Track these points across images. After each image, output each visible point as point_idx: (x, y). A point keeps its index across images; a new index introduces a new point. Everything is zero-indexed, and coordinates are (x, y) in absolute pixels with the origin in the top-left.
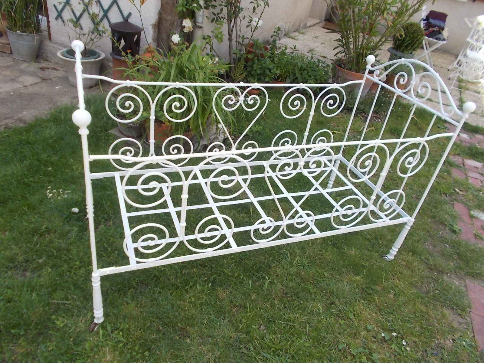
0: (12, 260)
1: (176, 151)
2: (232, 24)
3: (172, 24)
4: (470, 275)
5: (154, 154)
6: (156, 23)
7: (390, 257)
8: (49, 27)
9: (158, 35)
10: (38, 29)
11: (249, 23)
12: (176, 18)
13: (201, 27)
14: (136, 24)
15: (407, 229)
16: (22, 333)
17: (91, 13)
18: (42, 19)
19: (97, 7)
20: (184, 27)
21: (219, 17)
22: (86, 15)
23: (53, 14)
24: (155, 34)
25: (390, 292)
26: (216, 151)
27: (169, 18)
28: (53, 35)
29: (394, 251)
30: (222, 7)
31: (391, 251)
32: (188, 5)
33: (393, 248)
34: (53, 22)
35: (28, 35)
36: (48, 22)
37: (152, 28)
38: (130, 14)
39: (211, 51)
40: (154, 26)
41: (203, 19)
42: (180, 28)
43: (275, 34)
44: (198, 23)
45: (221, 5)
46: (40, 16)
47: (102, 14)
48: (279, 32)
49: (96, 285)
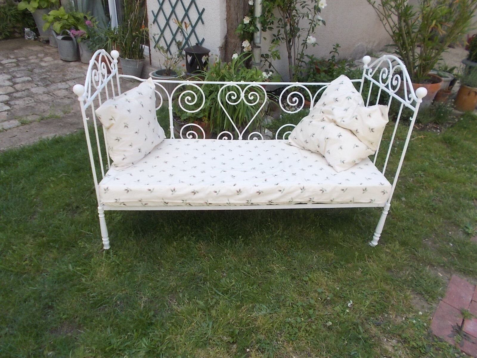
0: (68, 205)
1: (191, 136)
2: (291, 43)
3: (235, 46)
4: (461, 271)
5: (174, 137)
6: (222, 45)
7: (374, 243)
8: (150, 54)
9: (225, 56)
10: (141, 57)
11: (304, 41)
12: (238, 40)
13: (259, 47)
14: (207, 48)
15: (385, 214)
16: (57, 246)
17: (177, 41)
18: (146, 48)
19: (181, 35)
20: (244, 48)
21: (279, 38)
22: (174, 42)
23: (152, 44)
24: (222, 55)
25: (358, 270)
26: (225, 139)
27: (233, 41)
28: (153, 61)
29: (377, 236)
30: (279, 28)
31: (374, 237)
32: (246, 28)
33: (375, 234)
34: (153, 50)
35: (133, 61)
36: (150, 50)
37: (220, 50)
38: (203, 40)
39: (270, 67)
40: (221, 48)
41: (260, 40)
42: (241, 49)
43: (334, 50)
44: (258, 43)
45: (278, 27)
46: (143, 46)
47: (184, 41)
48: (337, 48)
49: (102, 216)
